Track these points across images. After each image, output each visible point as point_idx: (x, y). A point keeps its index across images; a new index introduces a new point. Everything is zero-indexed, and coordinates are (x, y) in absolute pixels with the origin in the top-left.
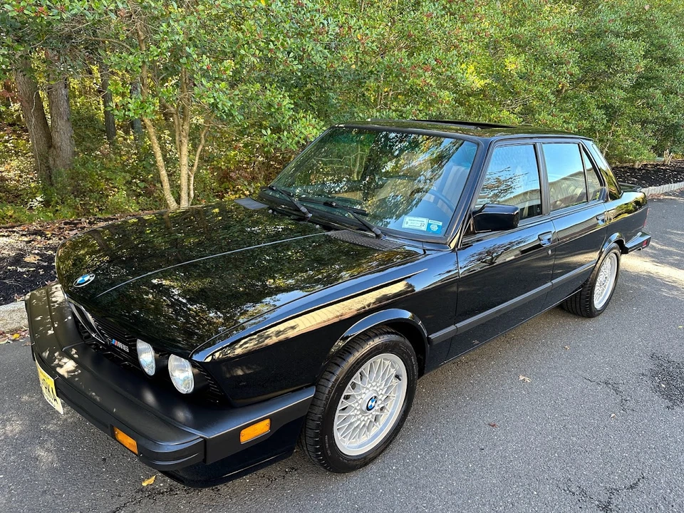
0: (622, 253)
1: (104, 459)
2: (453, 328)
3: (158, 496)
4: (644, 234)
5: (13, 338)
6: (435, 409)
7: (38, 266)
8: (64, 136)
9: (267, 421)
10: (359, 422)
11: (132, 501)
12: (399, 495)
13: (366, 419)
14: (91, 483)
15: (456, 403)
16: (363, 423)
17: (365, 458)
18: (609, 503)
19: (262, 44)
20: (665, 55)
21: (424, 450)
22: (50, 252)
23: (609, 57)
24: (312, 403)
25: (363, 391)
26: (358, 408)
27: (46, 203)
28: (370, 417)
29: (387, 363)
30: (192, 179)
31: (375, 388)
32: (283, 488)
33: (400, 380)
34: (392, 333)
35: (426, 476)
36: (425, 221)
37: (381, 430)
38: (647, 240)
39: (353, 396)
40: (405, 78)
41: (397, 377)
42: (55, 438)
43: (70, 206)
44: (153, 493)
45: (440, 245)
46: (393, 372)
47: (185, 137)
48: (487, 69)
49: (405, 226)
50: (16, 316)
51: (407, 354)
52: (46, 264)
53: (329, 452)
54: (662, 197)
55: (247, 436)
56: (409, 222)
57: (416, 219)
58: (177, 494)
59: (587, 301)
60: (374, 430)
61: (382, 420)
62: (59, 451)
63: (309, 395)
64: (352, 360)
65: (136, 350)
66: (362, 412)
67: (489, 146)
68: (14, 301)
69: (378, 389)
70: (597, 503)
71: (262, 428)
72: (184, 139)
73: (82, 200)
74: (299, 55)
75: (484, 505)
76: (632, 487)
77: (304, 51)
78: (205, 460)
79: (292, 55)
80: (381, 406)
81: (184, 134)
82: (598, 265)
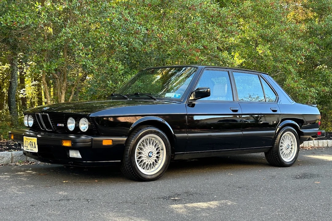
2: (186, 134)
9: (111, 142)
13: (148, 161)
19: (108, 38)
26: (145, 154)
29: (157, 141)
36: (174, 94)
39: (143, 148)
41: (162, 150)
46: (160, 147)
56: (168, 95)
57: (170, 93)
66: (147, 157)
67: (202, 69)
69: (153, 151)
72: (63, 91)
74: (127, 44)
77: (129, 42)
78: (92, 146)
79: (123, 43)
80: (155, 159)
81: (63, 88)
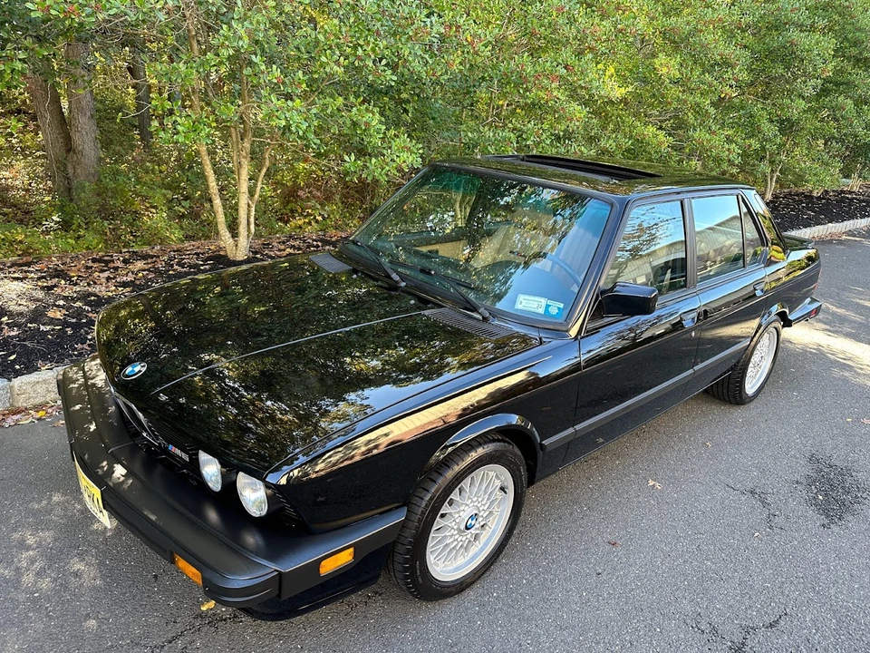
0: (783, 326)
1: (156, 576)
2: (571, 430)
3: (220, 624)
4: (813, 301)
5: (38, 416)
6: (546, 522)
7: (65, 324)
8: (86, 136)
9: (351, 550)
10: (456, 543)
11: (190, 629)
12: (499, 629)
13: (464, 539)
14: (141, 605)
15: (571, 514)
16: (461, 543)
17: (461, 583)
18: (743, 644)
19: (349, 50)
20: (861, 53)
21: (531, 574)
22: (78, 304)
23: (787, 56)
24: (403, 525)
25: (462, 508)
26: (456, 527)
27: (65, 225)
28: (469, 536)
29: (491, 474)
30: (253, 209)
31: (476, 504)
32: (365, 617)
33: (505, 492)
34: (499, 441)
35: (532, 606)
36: (543, 301)
37: (482, 549)
38: (817, 308)
39: (450, 514)
40: (526, 90)
41: (502, 489)
42: (96, 548)
43: (96, 231)
44: (213, 620)
45: (560, 332)
46: (498, 483)
47: (245, 158)
48: (631, 71)
49: (519, 306)
50: (40, 389)
51: (516, 464)
52: (74, 320)
53: (420, 579)
54: (844, 237)
55: (328, 567)
56: (524, 302)
57: (532, 298)
58: (241, 621)
59: (737, 387)
60: (474, 550)
61: (483, 539)
62: (101, 564)
63: (399, 517)
64: (450, 474)
65: (198, 459)
66: (460, 531)
67: (625, 206)
68: (38, 369)
69: (479, 505)
70: (729, 644)
71: (346, 558)
72: (244, 160)
73: (111, 224)
74: (393, 62)
75: (598, 643)
76: (771, 625)
77: (399, 56)
78: (279, 596)
79: (384, 62)
80: (482, 524)
81: (244, 153)
82: (753, 344)
